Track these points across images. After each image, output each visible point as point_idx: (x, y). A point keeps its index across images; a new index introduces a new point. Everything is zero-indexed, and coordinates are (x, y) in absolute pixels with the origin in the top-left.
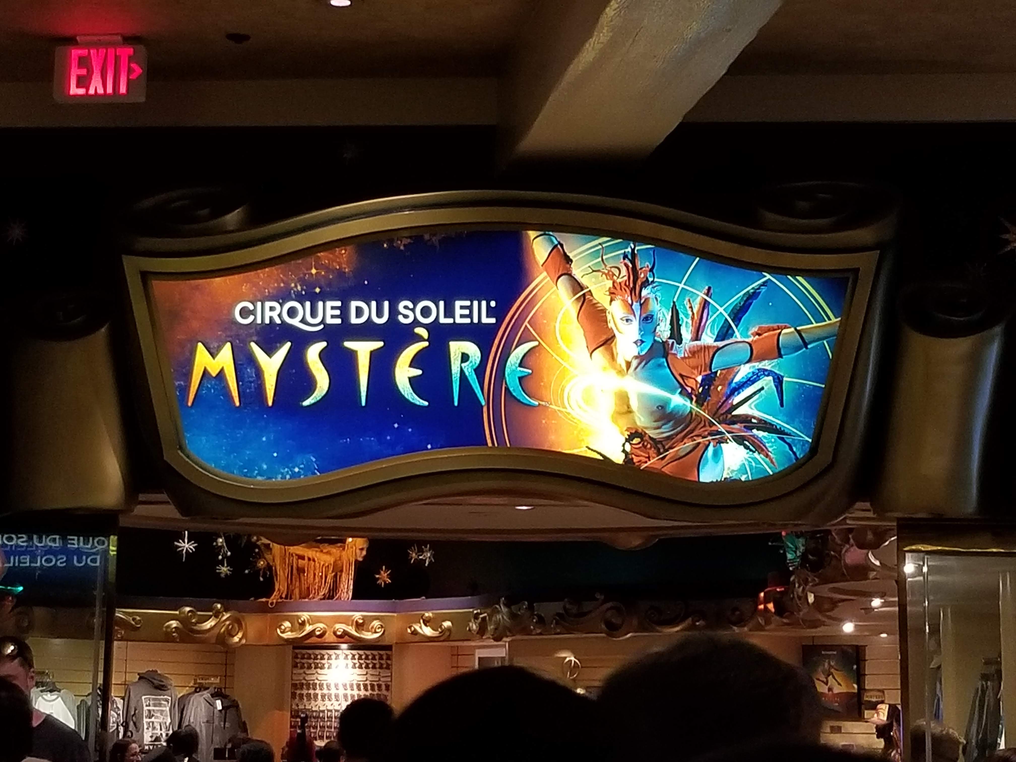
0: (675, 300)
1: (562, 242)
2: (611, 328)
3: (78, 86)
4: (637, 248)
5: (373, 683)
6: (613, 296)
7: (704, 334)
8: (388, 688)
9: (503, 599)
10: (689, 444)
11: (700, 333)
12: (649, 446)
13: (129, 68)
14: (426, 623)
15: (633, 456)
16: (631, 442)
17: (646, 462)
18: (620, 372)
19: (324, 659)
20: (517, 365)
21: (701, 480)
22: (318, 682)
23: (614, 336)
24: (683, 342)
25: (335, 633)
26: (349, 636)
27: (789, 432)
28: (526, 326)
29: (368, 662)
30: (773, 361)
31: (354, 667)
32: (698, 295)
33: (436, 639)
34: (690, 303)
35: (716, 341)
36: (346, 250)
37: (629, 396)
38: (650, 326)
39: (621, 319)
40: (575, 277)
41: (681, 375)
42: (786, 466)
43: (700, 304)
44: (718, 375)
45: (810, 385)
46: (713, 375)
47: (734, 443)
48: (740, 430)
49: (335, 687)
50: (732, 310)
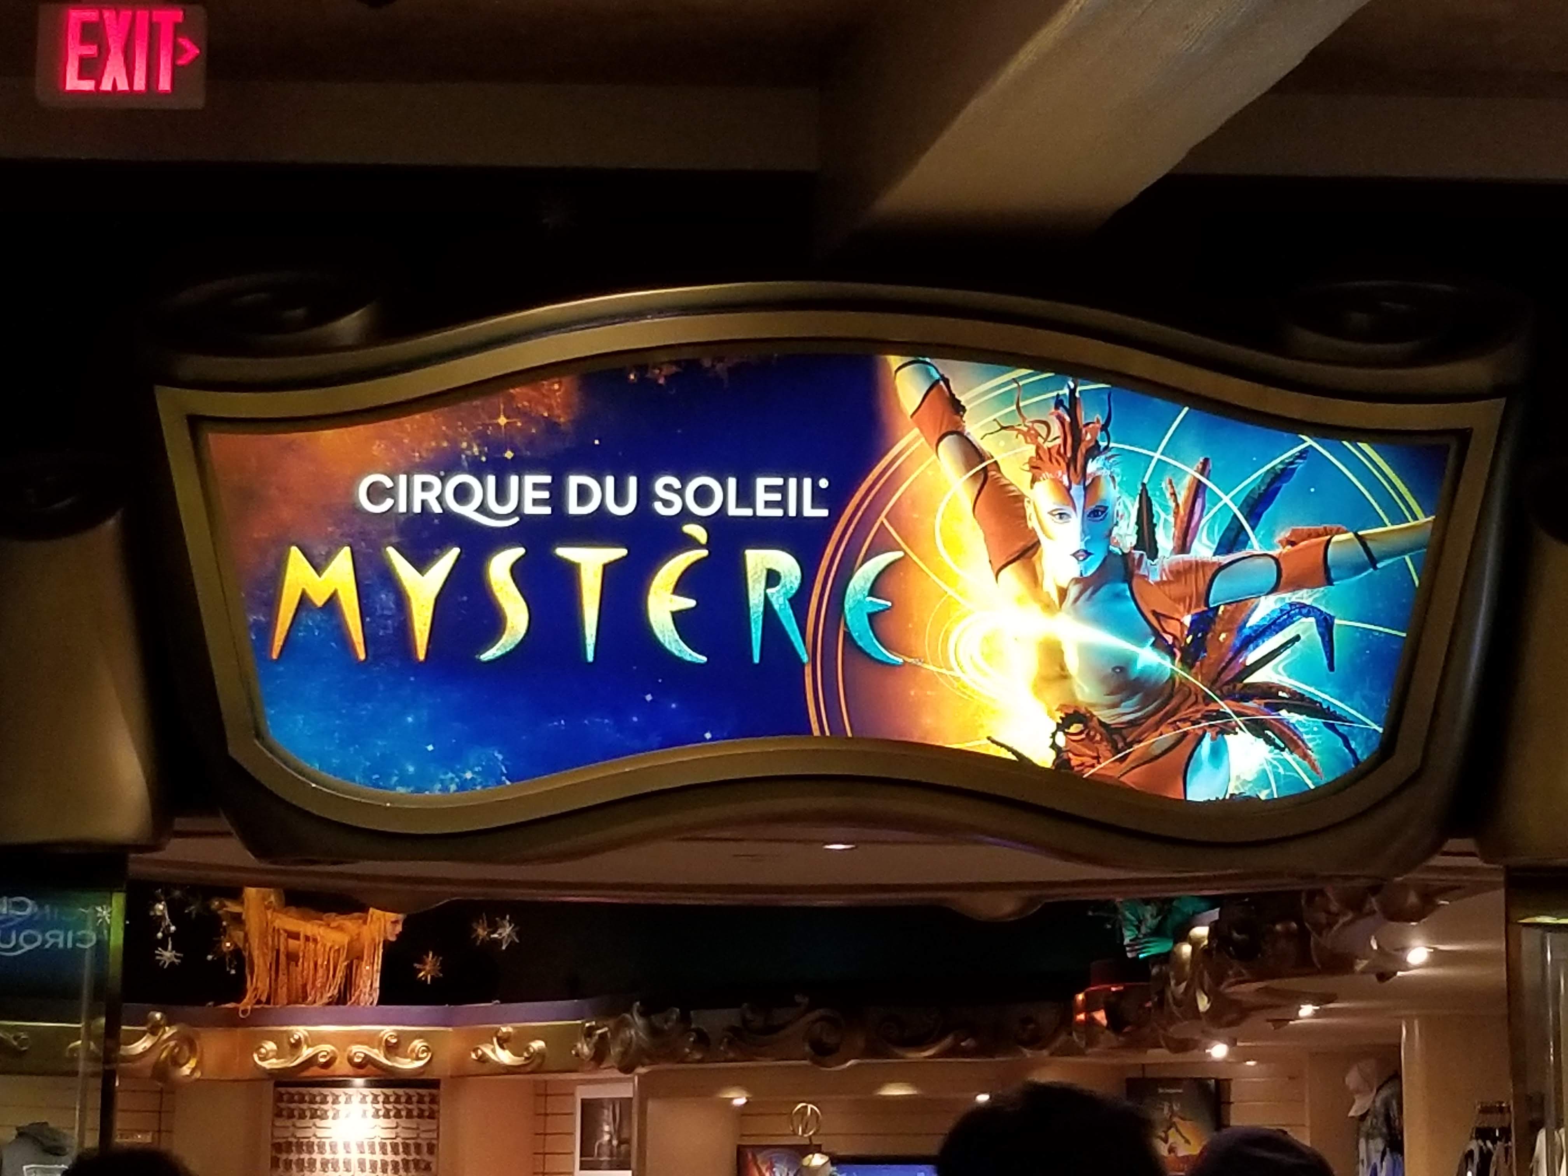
0: (1145, 481)
1: (946, 376)
2: (1033, 529)
3: (81, 77)
4: (1079, 389)
5: (407, 1141)
6: (1035, 471)
7: (1196, 542)
8: (431, 1149)
9: (638, 1003)
10: (1169, 735)
11: (1189, 539)
12: (1098, 738)
13: (175, 45)
14: (503, 1042)
15: (1070, 755)
16: (1066, 730)
17: (1093, 766)
18: (1048, 607)
19: (327, 1102)
20: (866, 593)
21: (1189, 798)
22: (316, 1141)
23: (1038, 543)
24: (1160, 554)
25: (350, 1060)
26: (375, 1066)
27: (1344, 714)
28: (882, 523)
29: (399, 1107)
30: (1316, 590)
31: (376, 1115)
32: (1187, 473)
33: (518, 1070)
34: (1172, 487)
35: (1215, 554)
36: (560, 385)
37: (1064, 648)
38: (1101, 527)
39: (1051, 513)
40: (970, 438)
41: (1154, 613)
42: (1338, 774)
43: (1189, 488)
44: (1220, 612)
45: (1380, 632)
46: (1211, 614)
47: (1248, 734)
48: (1258, 711)
49: (345, 1147)
50: (1245, 501)
